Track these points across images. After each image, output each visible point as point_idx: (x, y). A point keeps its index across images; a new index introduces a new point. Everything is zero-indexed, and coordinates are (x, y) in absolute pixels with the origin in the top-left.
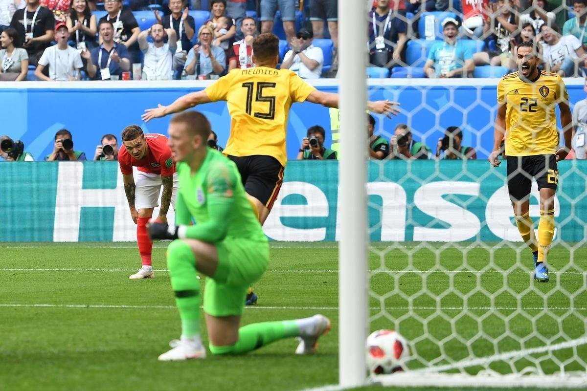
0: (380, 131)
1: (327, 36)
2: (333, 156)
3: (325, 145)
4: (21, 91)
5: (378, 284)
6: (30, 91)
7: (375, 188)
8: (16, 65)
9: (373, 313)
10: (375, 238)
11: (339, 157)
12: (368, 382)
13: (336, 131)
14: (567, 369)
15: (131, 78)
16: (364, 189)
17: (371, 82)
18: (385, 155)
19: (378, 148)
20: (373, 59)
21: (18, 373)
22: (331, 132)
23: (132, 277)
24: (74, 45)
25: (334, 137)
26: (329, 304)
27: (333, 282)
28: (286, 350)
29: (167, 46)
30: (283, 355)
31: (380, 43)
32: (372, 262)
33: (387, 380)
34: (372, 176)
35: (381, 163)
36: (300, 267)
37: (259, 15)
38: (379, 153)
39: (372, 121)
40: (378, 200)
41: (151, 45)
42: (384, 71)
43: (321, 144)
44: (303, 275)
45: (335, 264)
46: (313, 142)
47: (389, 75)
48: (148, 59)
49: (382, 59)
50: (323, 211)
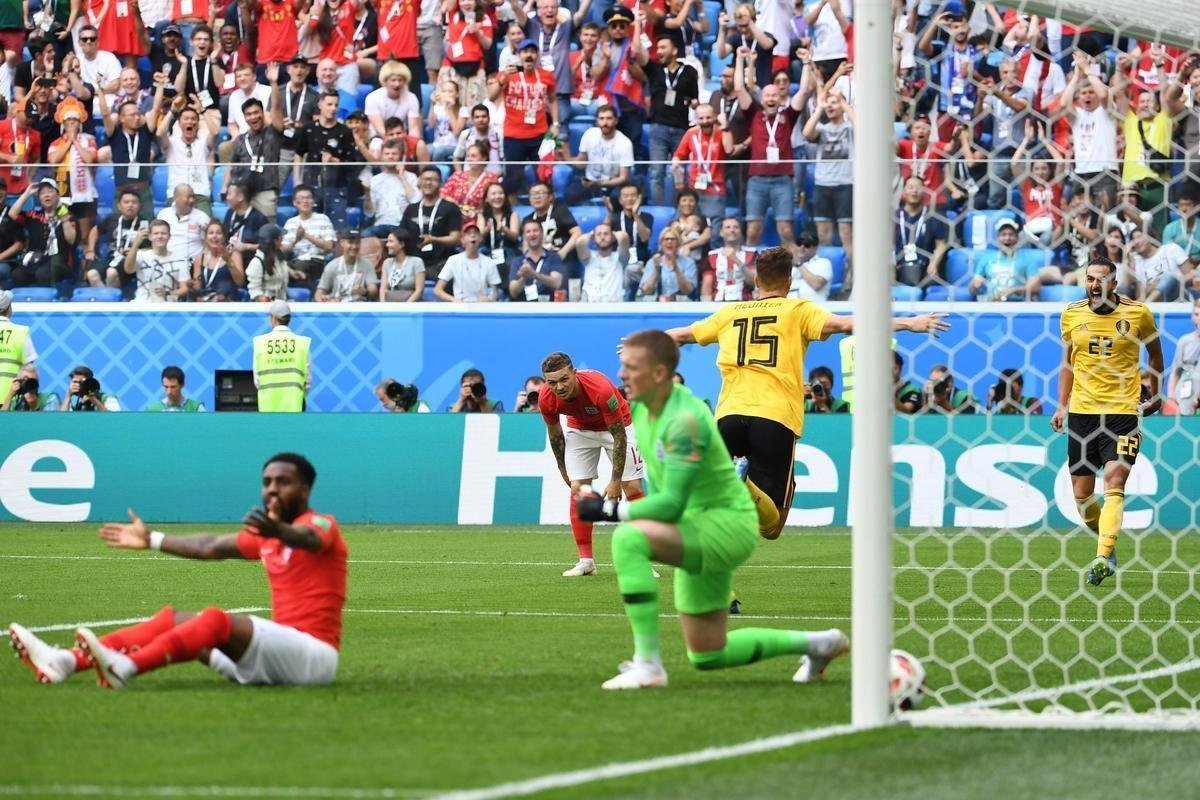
0: (910, 373)
1: (836, 242)
2: (844, 408)
3: (833, 393)
4: (414, 316)
5: (905, 585)
6: (427, 316)
7: (902, 453)
8: (408, 281)
9: (898, 626)
10: (902, 521)
11: (853, 409)
12: (892, 721)
13: (849, 374)
14: (1165, 705)
15: (567, 299)
16: (887, 455)
17: (898, 306)
18: (916, 408)
19: (906, 398)
20: (901, 275)
21: (409, 705)
22: (842, 376)
23: (567, 574)
24: (488, 253)
25: (846, 382)
26: (838, 612)
27: (844, 581)
28: (778, 677)
29: (616, 255)
30: (774, 684)
31: (911, 252)
32: (898, 555)
33: (916, 718)
34: (899, 437)
35: (911, 419)
36: (798, 561)
37: (744, 213)
38: (908, 405)
39: (899, 360)
40: (906, 469)
41: (594, 254)
42: (915, 291)
43: (828, 392)
44: (803, 572)
45: (846, 558)
46: (817, 389)
47: (923, 297)
48: (590, 273)
49: (912, 276)
50: (832, 486)
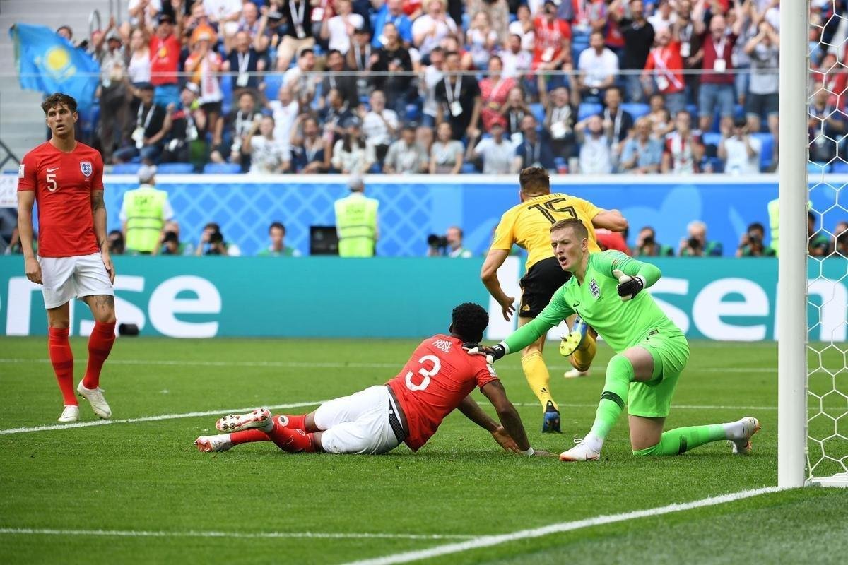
0: (820, 228)
2: (773, 254)
4: (456, 186)
5: (816, 384)
6: (466, 186)
7: (815, 286)
8: (452, 159)
9: (811, 414)
10: (814, 336)
12: (807, 483)
16: (804, 287)
17: (812, 178)
18: (826, 253)
19: (818, 245)
21: (451, 472)
22: (770, 230)
24: (509, 138)
25: (774, 234)
26: (767, 403)
27: (773, 379)
28: (723, 451)
29: (604, 139)
30: (721, 456)
32: (812, 361)
33: (826, 481)
34: (813, 274)
35: (821, 261)
36: (738, 366)
37: (698, 110)
38: (819, 251)
39: (812, 217)
40: (817, 299)
41: (588, 138)
43: (760, 241)
44: (742, 374)
45: (775, 363)
46: (752, 240)
47: (831, 171)
48: (585, 152)
50: (763, 310)
